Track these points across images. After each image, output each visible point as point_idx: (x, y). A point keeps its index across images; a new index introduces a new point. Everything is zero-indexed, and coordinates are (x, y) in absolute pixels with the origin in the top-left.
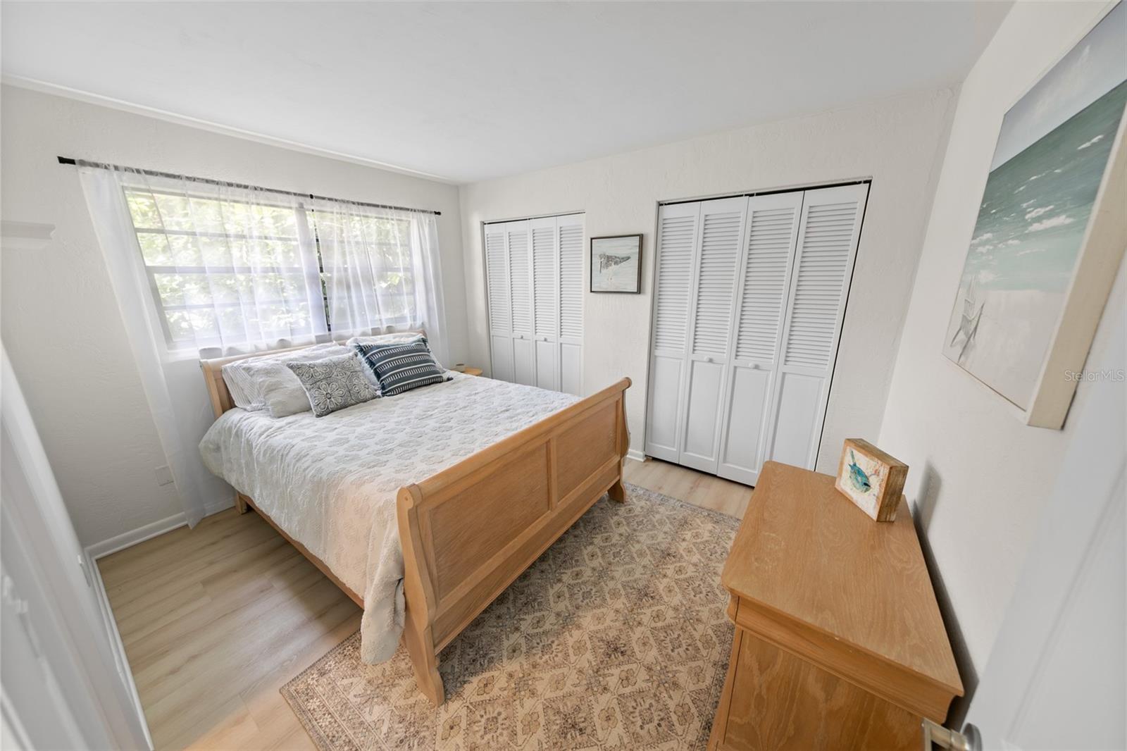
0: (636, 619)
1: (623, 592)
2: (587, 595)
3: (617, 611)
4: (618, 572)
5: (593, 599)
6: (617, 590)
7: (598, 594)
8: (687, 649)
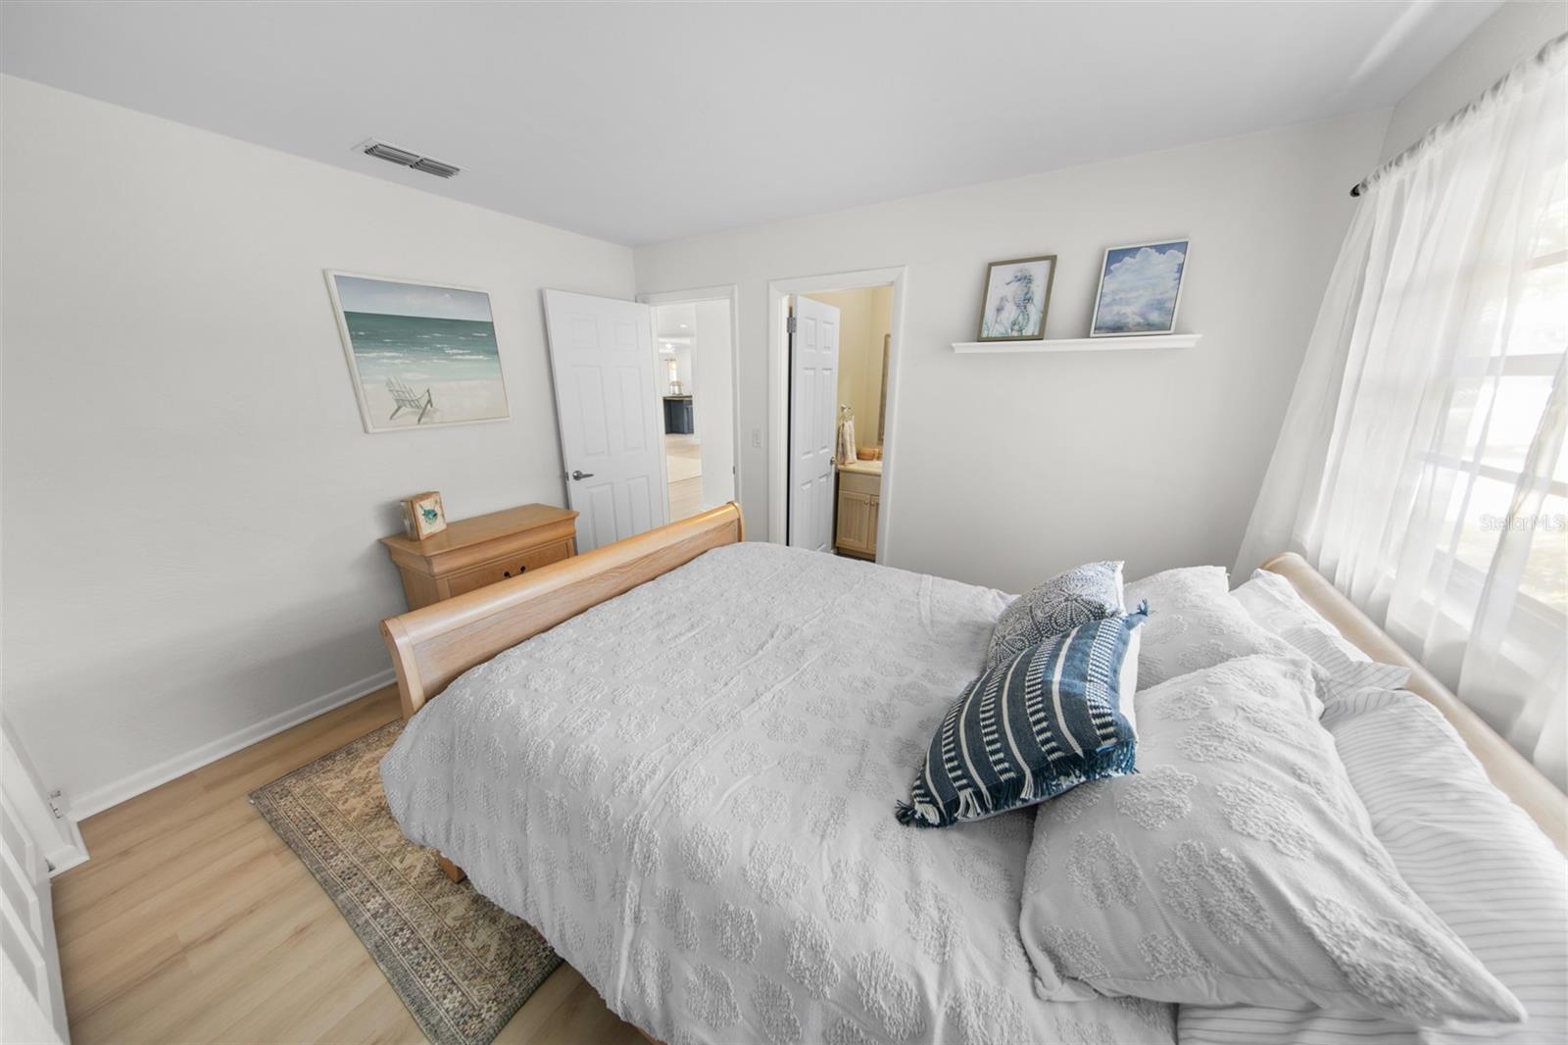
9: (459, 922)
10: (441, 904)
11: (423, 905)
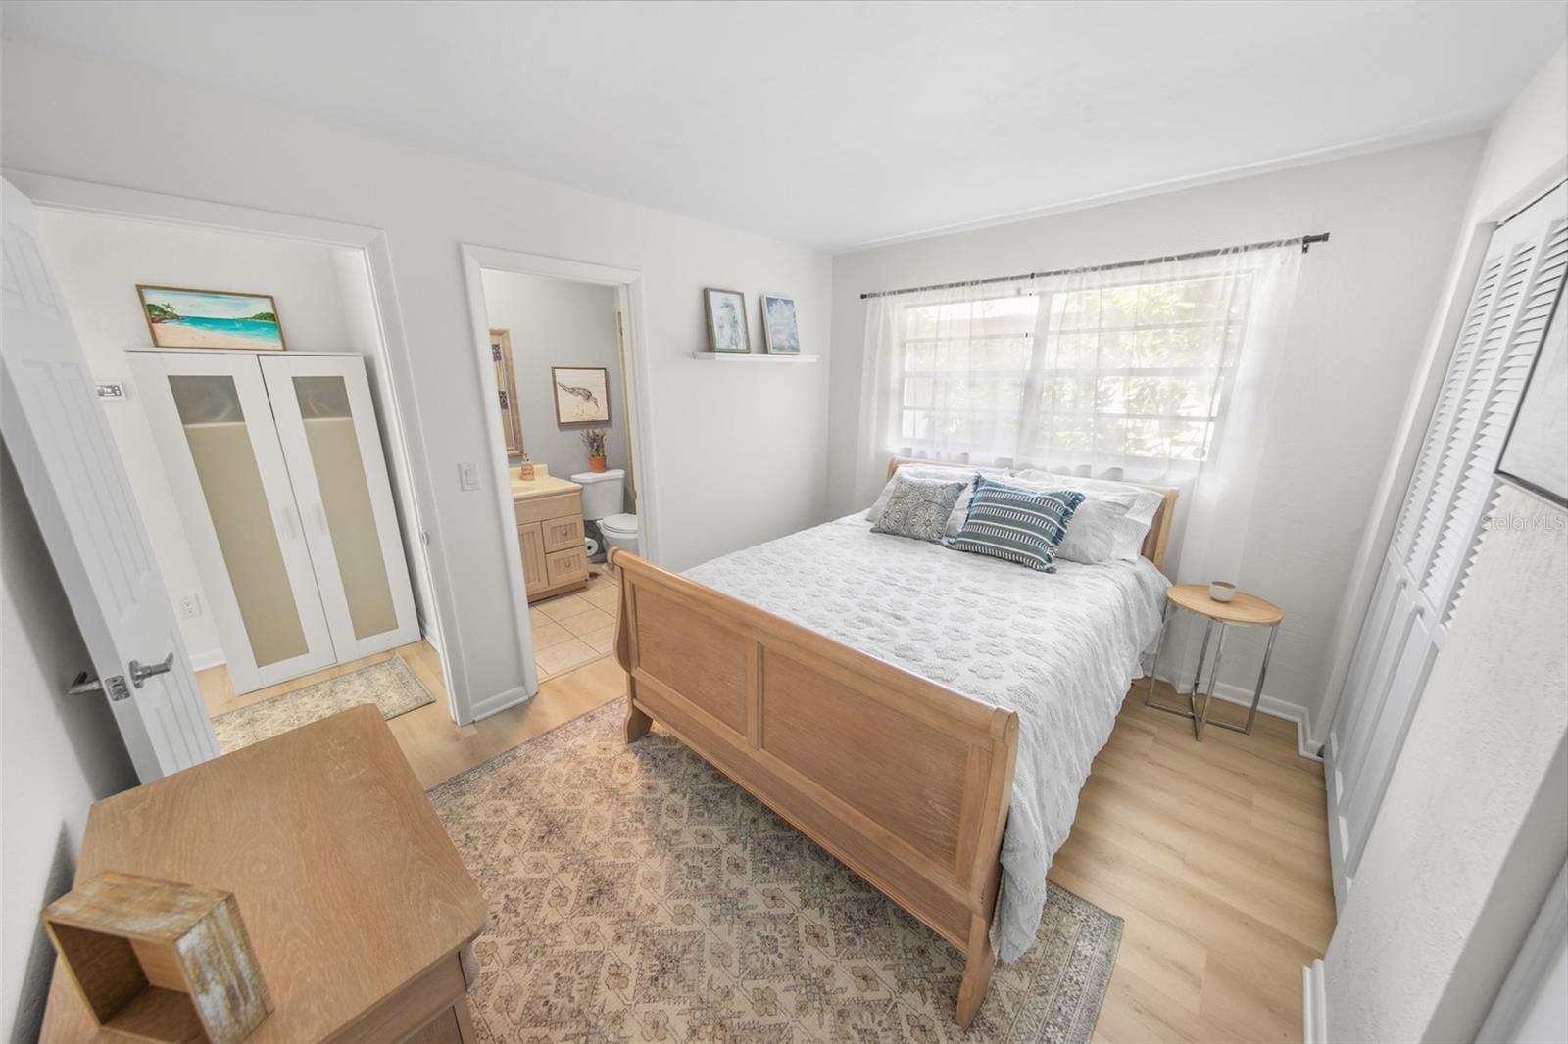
0: (628, 935)
1: (683, 929)
2: (695, 872)
3: (652, 909)
4: (727, 935)
5: (685, 879)
6: (689, 921)
7: (691, 889)
8: (546, 1003)
9: (1023, 972)
10: (1011, 1003)
11: (1017, 1029)
